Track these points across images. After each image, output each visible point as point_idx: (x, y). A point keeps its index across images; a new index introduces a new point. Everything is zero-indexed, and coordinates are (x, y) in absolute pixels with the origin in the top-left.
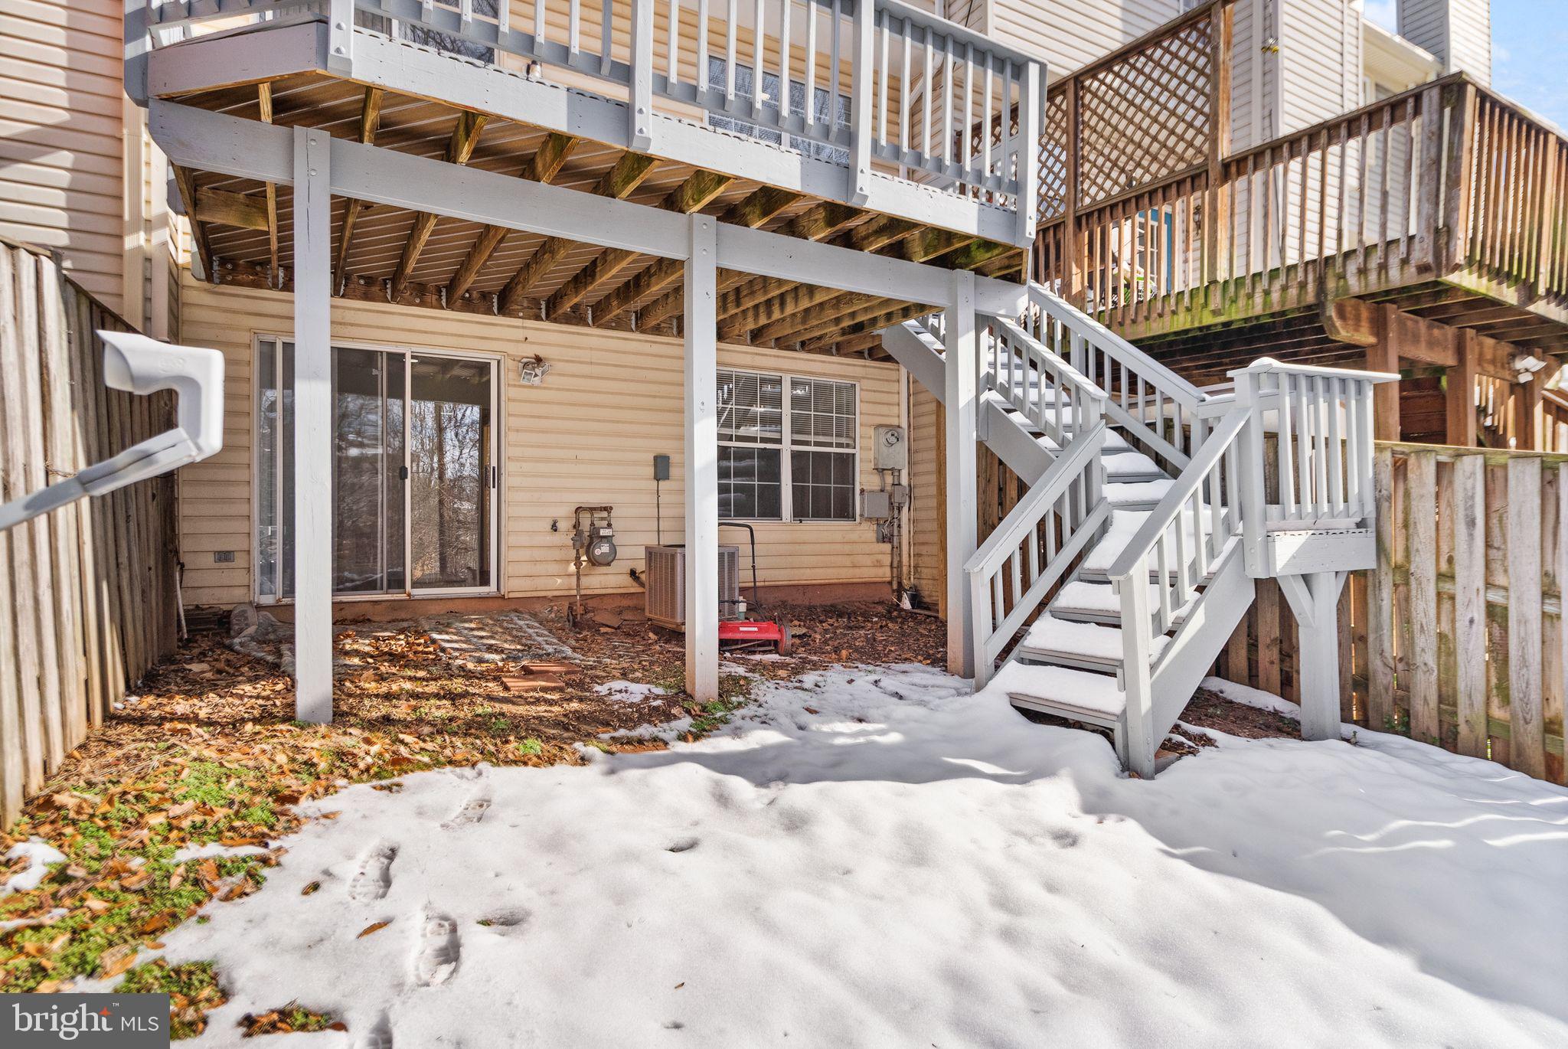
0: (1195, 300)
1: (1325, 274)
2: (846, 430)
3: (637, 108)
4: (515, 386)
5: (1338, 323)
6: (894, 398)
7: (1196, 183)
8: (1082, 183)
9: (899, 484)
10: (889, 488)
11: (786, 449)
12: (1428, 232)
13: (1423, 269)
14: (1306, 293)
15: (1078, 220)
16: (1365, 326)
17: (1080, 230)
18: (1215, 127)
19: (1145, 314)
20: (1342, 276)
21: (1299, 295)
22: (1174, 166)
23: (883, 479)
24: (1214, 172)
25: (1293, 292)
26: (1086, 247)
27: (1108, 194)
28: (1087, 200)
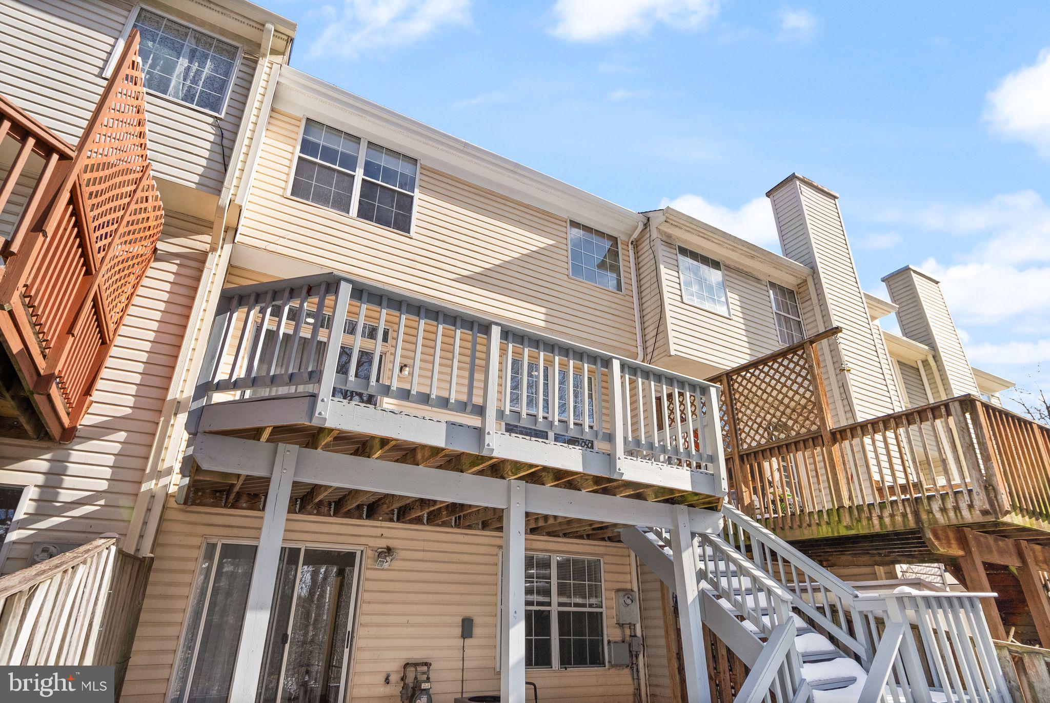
0: (831, 517)
1: (918, 509)
2: (595, 591)
3: (487, 432)
4: (371, 569)
5: (936, 543)
6: (627, 569)
7: (816, 441)
8: (740, 434)
9: (635, 636)
10: (627, 639)
11: (554, 610)
12: (981, 488)
13: (985, 513)
14: (908, 520)
15: (741, 458)
16: (954, 545)
17: (744, 463)
18: (821, 409)
19: (798, 523)
20: (930, 512)
21: (904, 521)
22: (799, 430)
23: (623, 632)
24: (827, 437)
25: (899, 519)
26: (750, 475)
27: (759, 443)
28: (745, 446)
